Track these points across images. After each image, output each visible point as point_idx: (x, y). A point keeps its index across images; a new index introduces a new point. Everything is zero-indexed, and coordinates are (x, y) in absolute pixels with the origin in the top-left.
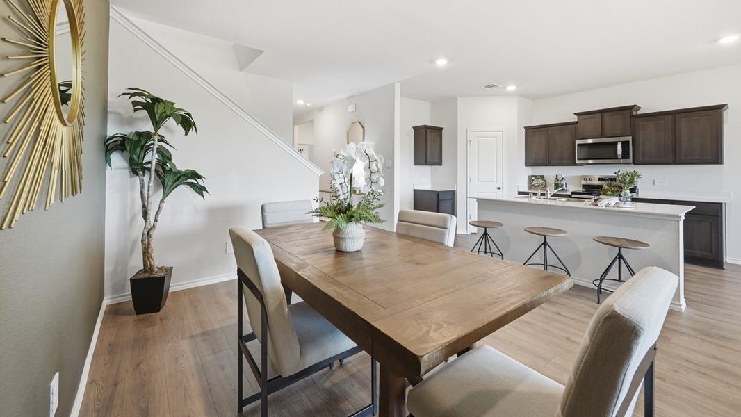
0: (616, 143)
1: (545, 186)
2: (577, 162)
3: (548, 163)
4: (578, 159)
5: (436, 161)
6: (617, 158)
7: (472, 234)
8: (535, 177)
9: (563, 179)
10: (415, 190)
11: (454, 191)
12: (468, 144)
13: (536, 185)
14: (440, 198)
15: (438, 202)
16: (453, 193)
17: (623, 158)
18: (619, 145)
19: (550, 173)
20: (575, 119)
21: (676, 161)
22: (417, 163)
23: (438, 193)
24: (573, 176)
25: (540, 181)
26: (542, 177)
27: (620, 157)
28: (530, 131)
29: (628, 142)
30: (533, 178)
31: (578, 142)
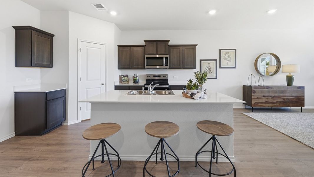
0: (163, 58)
1: (128, 81)
2: (146, 67)
3: (130, 67)
4: (146, 66)
5: (45, 63)
6: (163, 66)
7: (82, 121)
8: (123, 75)
9: (137, 76)
10: (16, 93)
11: (65, 90)
12: (79, 52)
13: (124, 80)
14: (48, 99)
15: (46, 103)
16: (64, 91)
17: (165, 66)
18: (164, 59)
19: (131, 73)
20: (144, 43)
21: (183, 68)
22: (18, 64)
23: (46, 94)
24: (142, 75)
25: (126, 78)
26: (127, 76)
27: (164, 65)
28: (121, 48)
29: (167, 57)
30: (122, 76)
31: (146, 56)
